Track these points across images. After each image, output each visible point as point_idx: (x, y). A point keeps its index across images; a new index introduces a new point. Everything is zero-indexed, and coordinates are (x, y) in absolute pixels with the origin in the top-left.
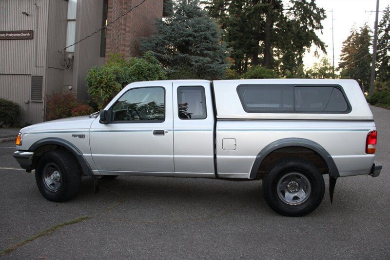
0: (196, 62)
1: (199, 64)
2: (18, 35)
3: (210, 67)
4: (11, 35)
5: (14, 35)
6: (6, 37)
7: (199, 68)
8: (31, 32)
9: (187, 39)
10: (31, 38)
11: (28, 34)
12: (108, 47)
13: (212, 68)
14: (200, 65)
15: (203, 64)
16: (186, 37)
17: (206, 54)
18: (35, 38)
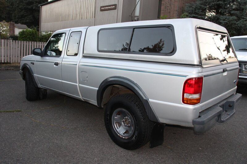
0: (224, 20)
1: (225, 21)
2: (110, 7)
3: (235, 24)
4: (107, 8)
5: (108, 8)
6: (104, 9)
7: (226, 25)
8: (115, 5)
9: (218, 3)
10: (115, 9)
11: (114, 7)
12: (162, 12)
13: (237, 25)
14: (226, 23)
15: (229, 21)
16: (217, 2)
17: (233, 14)
18: (117, 9)
